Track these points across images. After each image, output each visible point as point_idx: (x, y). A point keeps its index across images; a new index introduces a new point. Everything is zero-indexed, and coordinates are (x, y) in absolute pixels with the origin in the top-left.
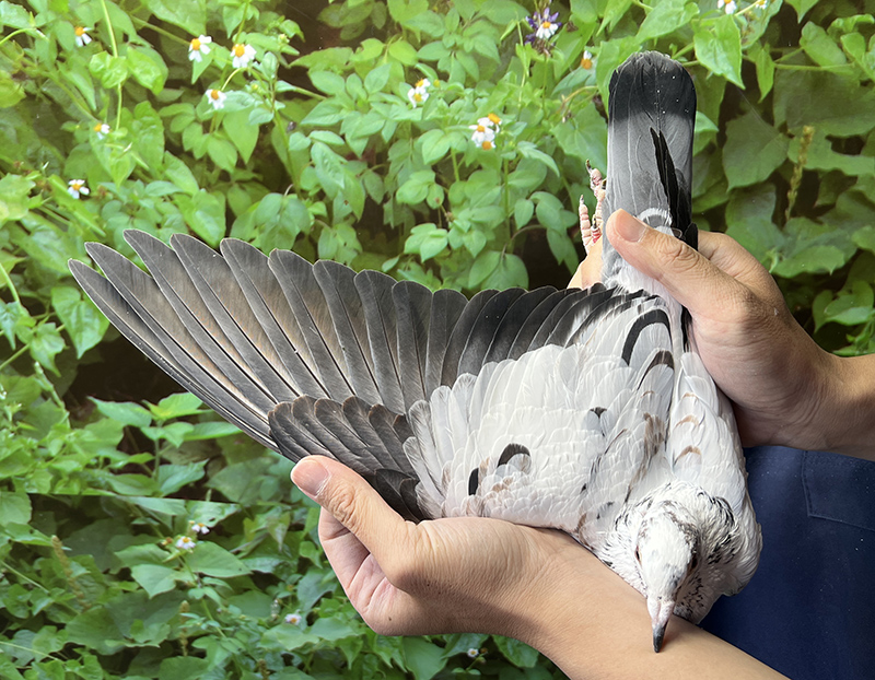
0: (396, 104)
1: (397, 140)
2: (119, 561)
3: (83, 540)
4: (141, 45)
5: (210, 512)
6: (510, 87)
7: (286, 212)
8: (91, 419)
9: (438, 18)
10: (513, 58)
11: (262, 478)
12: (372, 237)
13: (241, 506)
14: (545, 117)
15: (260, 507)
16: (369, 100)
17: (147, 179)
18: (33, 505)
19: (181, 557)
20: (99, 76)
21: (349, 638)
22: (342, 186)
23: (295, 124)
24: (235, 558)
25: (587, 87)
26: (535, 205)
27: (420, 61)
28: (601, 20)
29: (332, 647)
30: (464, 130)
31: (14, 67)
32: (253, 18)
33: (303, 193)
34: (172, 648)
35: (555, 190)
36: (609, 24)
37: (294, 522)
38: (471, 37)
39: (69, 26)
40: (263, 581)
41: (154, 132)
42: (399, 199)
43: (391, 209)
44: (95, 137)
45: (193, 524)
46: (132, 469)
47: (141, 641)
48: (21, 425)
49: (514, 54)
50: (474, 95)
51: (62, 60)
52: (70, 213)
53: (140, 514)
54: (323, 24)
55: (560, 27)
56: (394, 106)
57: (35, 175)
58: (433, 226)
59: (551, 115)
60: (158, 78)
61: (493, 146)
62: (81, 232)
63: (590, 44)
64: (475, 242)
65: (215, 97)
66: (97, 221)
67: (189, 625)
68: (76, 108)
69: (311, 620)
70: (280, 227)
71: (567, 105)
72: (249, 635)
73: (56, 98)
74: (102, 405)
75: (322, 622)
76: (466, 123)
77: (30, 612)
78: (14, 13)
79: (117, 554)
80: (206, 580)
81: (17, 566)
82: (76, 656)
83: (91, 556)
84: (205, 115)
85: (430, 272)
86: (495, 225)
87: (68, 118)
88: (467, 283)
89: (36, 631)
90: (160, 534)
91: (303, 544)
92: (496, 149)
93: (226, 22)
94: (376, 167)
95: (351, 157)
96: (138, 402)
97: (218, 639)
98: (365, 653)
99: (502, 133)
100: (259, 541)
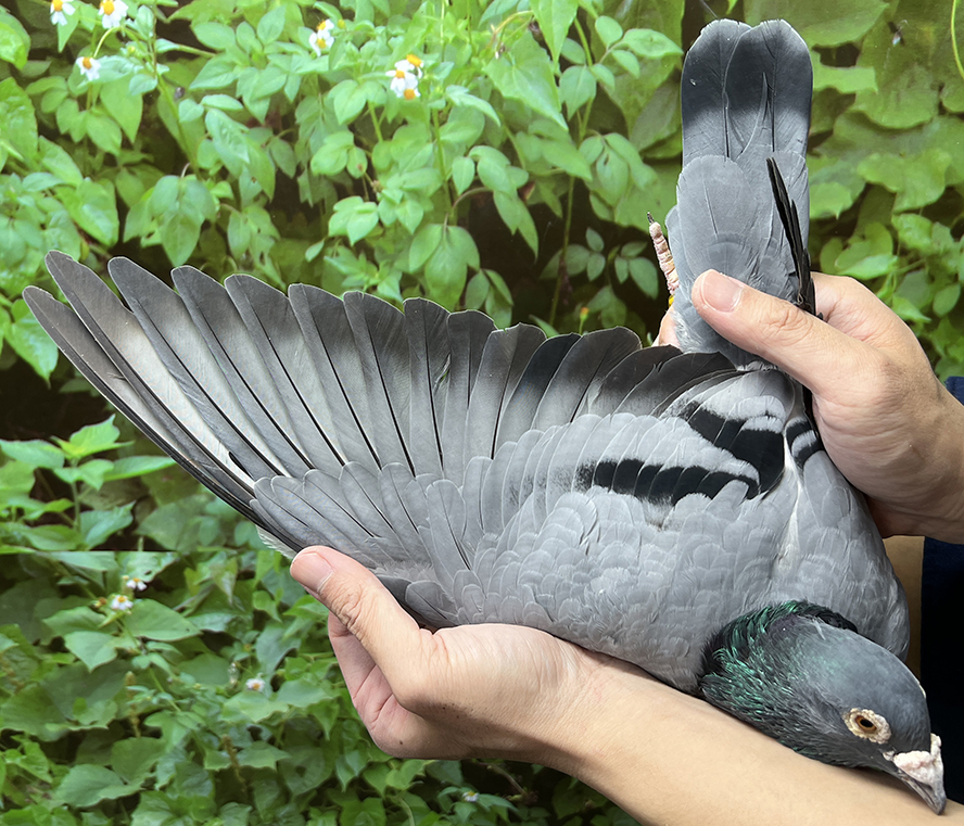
0: (297, 53)
1: (303, 97)
2: (49, 630)
3: (5, 606)
5: (145, 564)
6: (428, 20)
7: (185, 198)
11: (199, 519)
12: (290, 219)
13: (180, 554)
14: (475, 54)
15: (201, 554)
16: (266, 51)
17: (22, 171)
19: (118, 620)
21: (322, 703)
22: (247, 159)
23: (183, 90)
24: (180, 617)
25: (520, 13)
26: (476, 163)
29: (304, 715)
30: (381, 78)
33: (203, 173)
34: (121, 728)
35: (498, 142)
37: (242, 569)
40: (216, 642)
41: (24, 114)
42: (315, 169)
43: (307, 183)
45: (127, 580)
46: (49, 519)
47: (86, 722)
50: (387, 34)
53: (65, 572)
56: (294, 57)
58: (358, 199)
59: (482, 50)
60: (20, 49)
61: (417, 94)
64: (410, 215)
65: (87, 66)
67: (138, 700)
69: (276, 684)
70: (181, 216)
71: (498, 36)
72: (207, 707)
74: (6, 447)
75: (289, 685)
76: (382, 68)
79: (46, 621)
80: (151, 646)
82: (15, 745)
83: (16, 626)
84: (79, 89)
85: (362, 257)
86: (431, 191)
88: (408, 266)
90: (91, 594)
91: (256, 594)
92: (421, 97)
94: (283, 133)
95: (252, 123)
96: (46, 439)
97: (173, 715)
98: (344, 720)
99: (426, 77)
100: (205, 595)
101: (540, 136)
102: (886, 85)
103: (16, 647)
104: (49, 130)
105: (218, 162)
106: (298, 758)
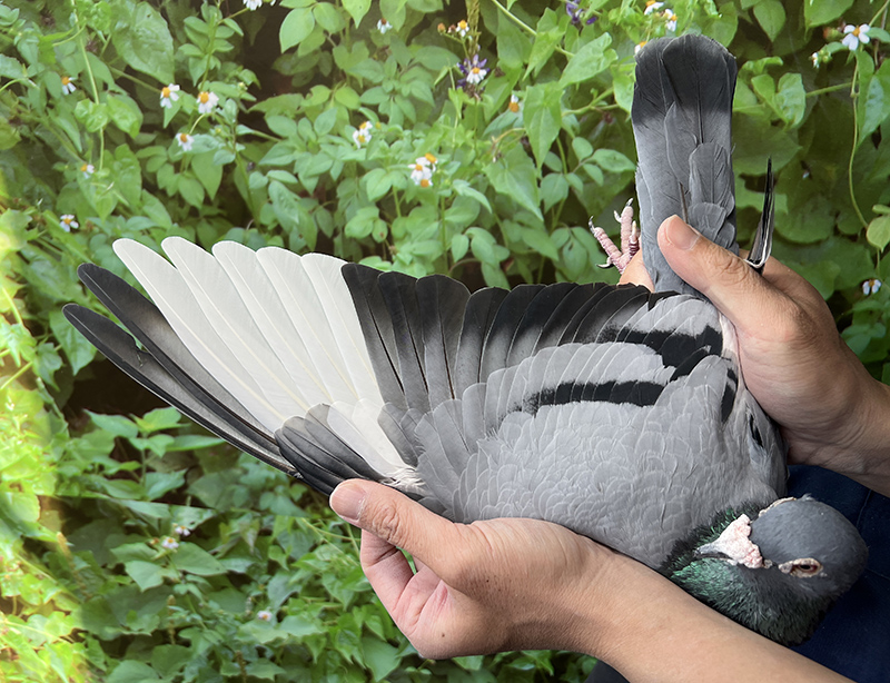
0: (343, 145)
1: (344, 178)
2: (114, 558)
3: (83, 537)
4: (118, 93)
5: (190, 516)
6: (444, 129)
8: (86, 429)
9: (377, 65)
10: (446, 102)
11: (234, 487)
13: (218, 511)
14: (477, 157)
15: (233, 513)
16: (319, 141)
17: (127, 214)
18: (41, 504)
19: (167, 556)
20: (83, 121)
21: (314, 635)
22: (297, 220)
23: (254, 165)
24: (213, 559)
25: (515, 129)
26: (470, 240)
27: (363, 105)
28: (526, 66)
29: (299, 642)
30: (404, 169)
31: (11, 113)
32: (215, 68)
33: (263, 228)
34: (161, 637)
35: (488, 226)
36: (533, 70)
37: (263, 528)
38: (408, 82)
39: (57, 76)
40: (238, 581)
41: (132, 172)
42: (347, 233)
43: (341, 241)
44: (82, 176)
45: (176, 527)
46: (122, 475)
47: (135, 629)
48: (27, 433)
49: (447, 98)
50: (412, 136)
51: (51, 106)
52: (62, 244)
53: (131, 515)
54: (276, 72)
55: (489, 73)
56: (340, 147)
57: (31, 210)
58: (378, 258)
59: (483, 154)
60: (135, 123)
61: (430, 184)
62: (73, 262)
63: (517, 88)
64: (416, 273)
65: (184, 140)
66: (88, 253)
67: (176, 617)
68: (65, 150)
69: (280, 617)
71: (497, 145)
72: (227, 628)
73: (48, 141)
74: (96, 418)
75: (290, 619)
76: (405, 162)
77: (42, 600)
78: (10, 65)
79: (114, 551)
80: (189, 578)
81: (29, 558)
82: (81, 640)
83: (90, 552)
84: (176, 156)
86: (434, 258)
87: (57, 159)
89: (47, 617)
90: (148, 535)
91: (272, 548)
92: (433, 187)
93: (191, 71)
94: (326, 204)
95: (304, 194)
96: (126, 415)
97: (201, 631)
98: (329, 650)
99: (439, 172)
100: (234, 544)
101: (521, 224)
102: (794, 208)
103: (87, 568)
104: (150, 185)
105: (275, 221)
106: (292, 674)
